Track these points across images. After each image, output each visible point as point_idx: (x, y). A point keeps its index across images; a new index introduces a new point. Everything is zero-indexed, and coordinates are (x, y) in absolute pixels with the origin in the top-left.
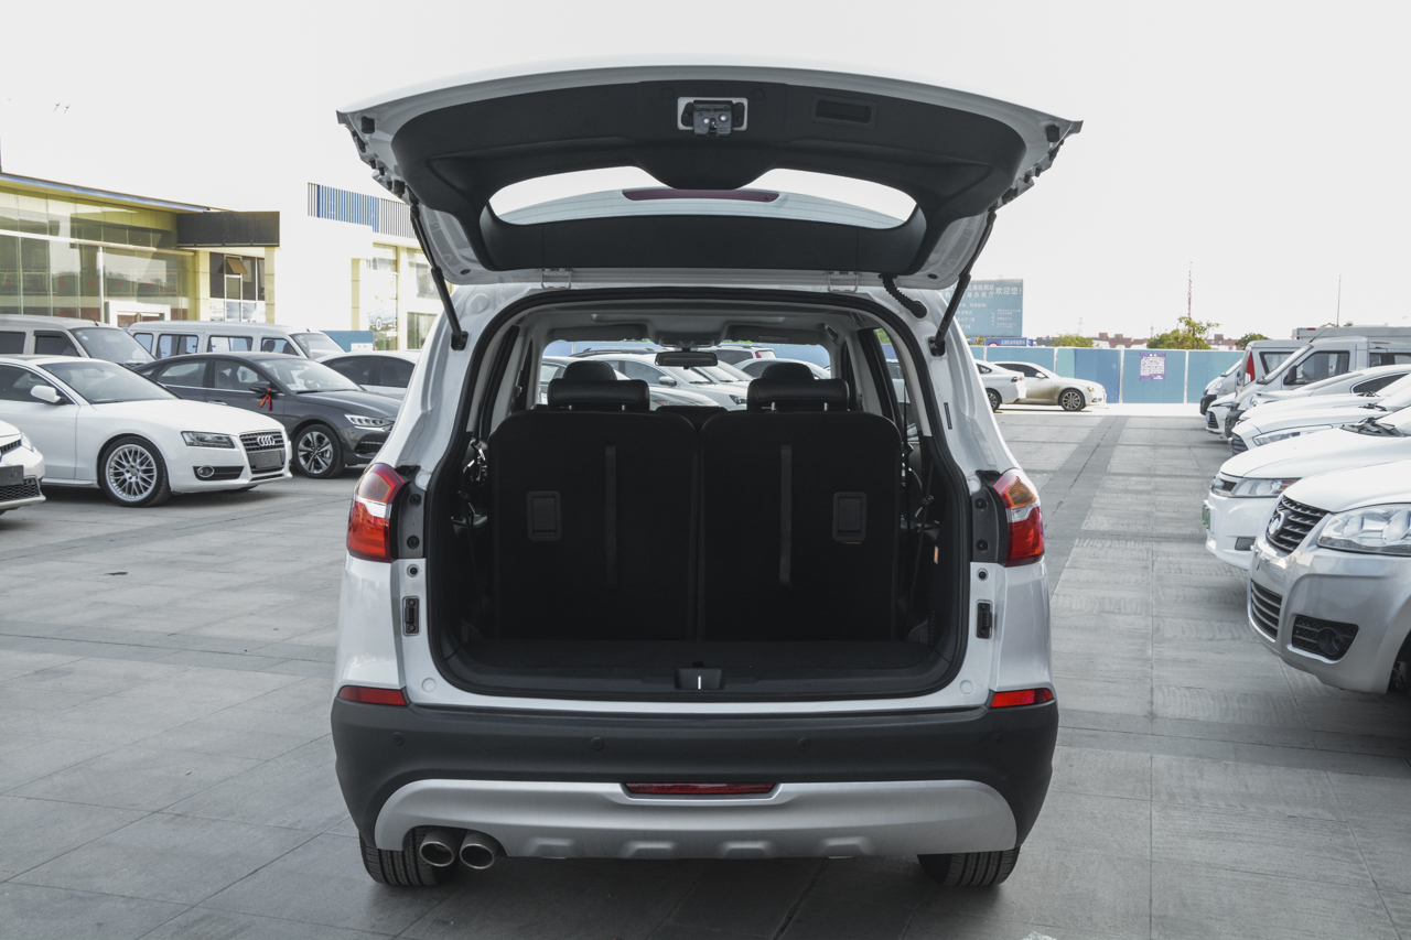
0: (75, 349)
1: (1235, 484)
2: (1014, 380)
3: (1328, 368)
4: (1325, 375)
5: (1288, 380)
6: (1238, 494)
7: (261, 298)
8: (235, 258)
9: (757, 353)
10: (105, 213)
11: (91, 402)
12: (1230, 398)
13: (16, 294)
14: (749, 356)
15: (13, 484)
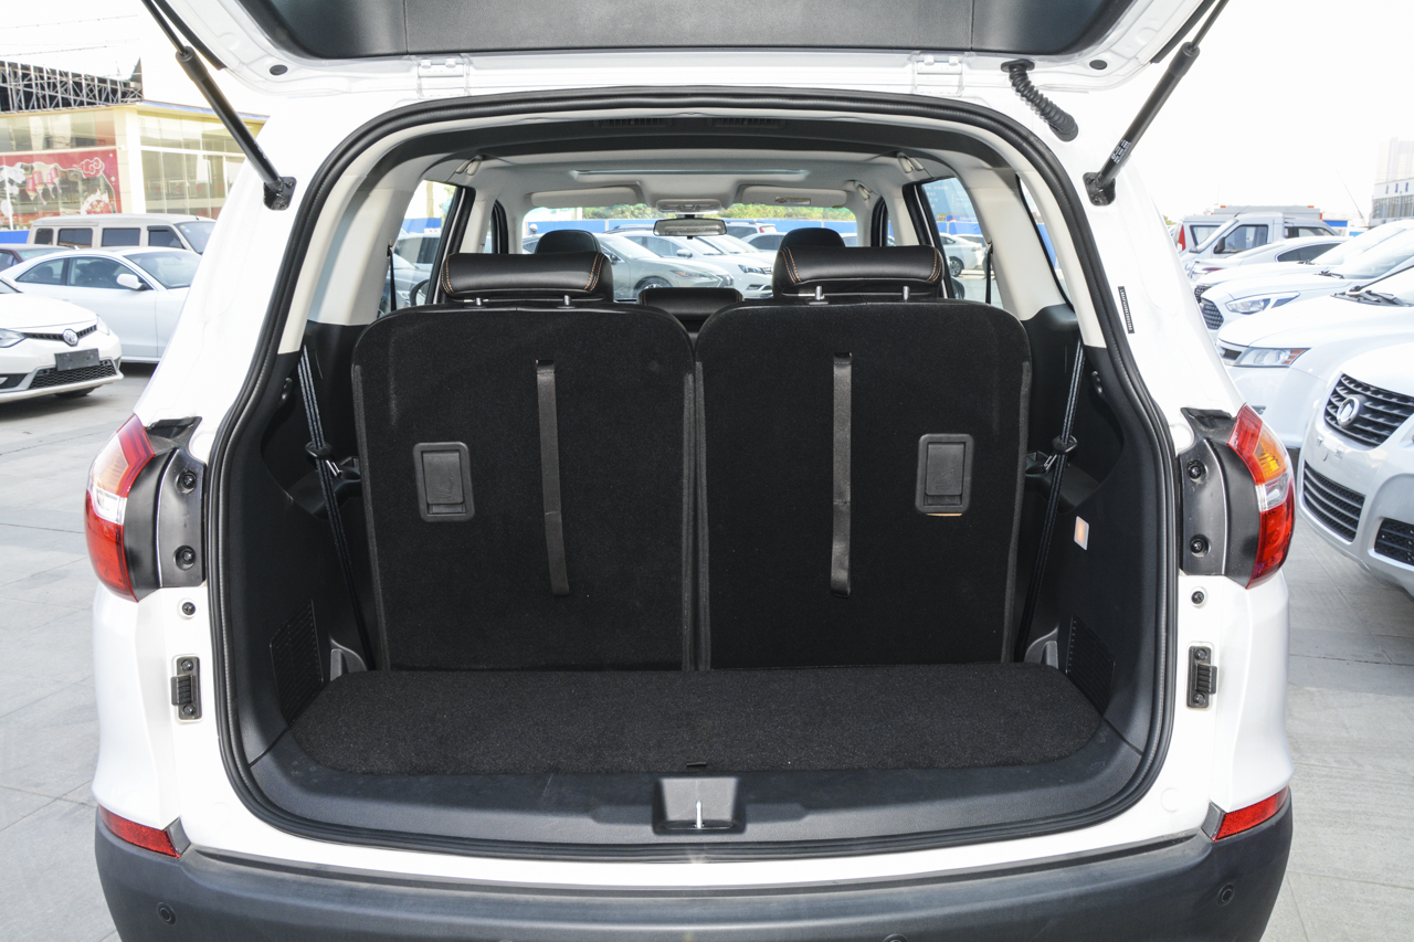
0: (178, 239)
1: (1240, 353)
2: (974, 250)
4: (1245, 248)
5: (1218, 249)
6: (1243, 363)
9: (761, 229)
11: (168, 287)
14: (754, 231)
15: (90, 365)
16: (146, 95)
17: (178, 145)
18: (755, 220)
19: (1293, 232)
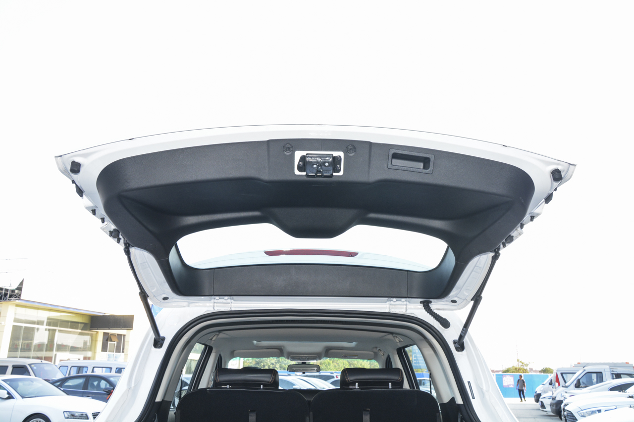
3: (592, 380)
4: (592, 384)
5: (577, 385)
7: (123, 352)
8: (114, 335)
9: (336, 376)
10: (61, 316)
11: (23, 397)
12: (549, 394)
13: (17, 351)
14: (333, 377)
16: (22, 297)
17: (33, 323)
18: (334, 372)
19: (618, 376)
